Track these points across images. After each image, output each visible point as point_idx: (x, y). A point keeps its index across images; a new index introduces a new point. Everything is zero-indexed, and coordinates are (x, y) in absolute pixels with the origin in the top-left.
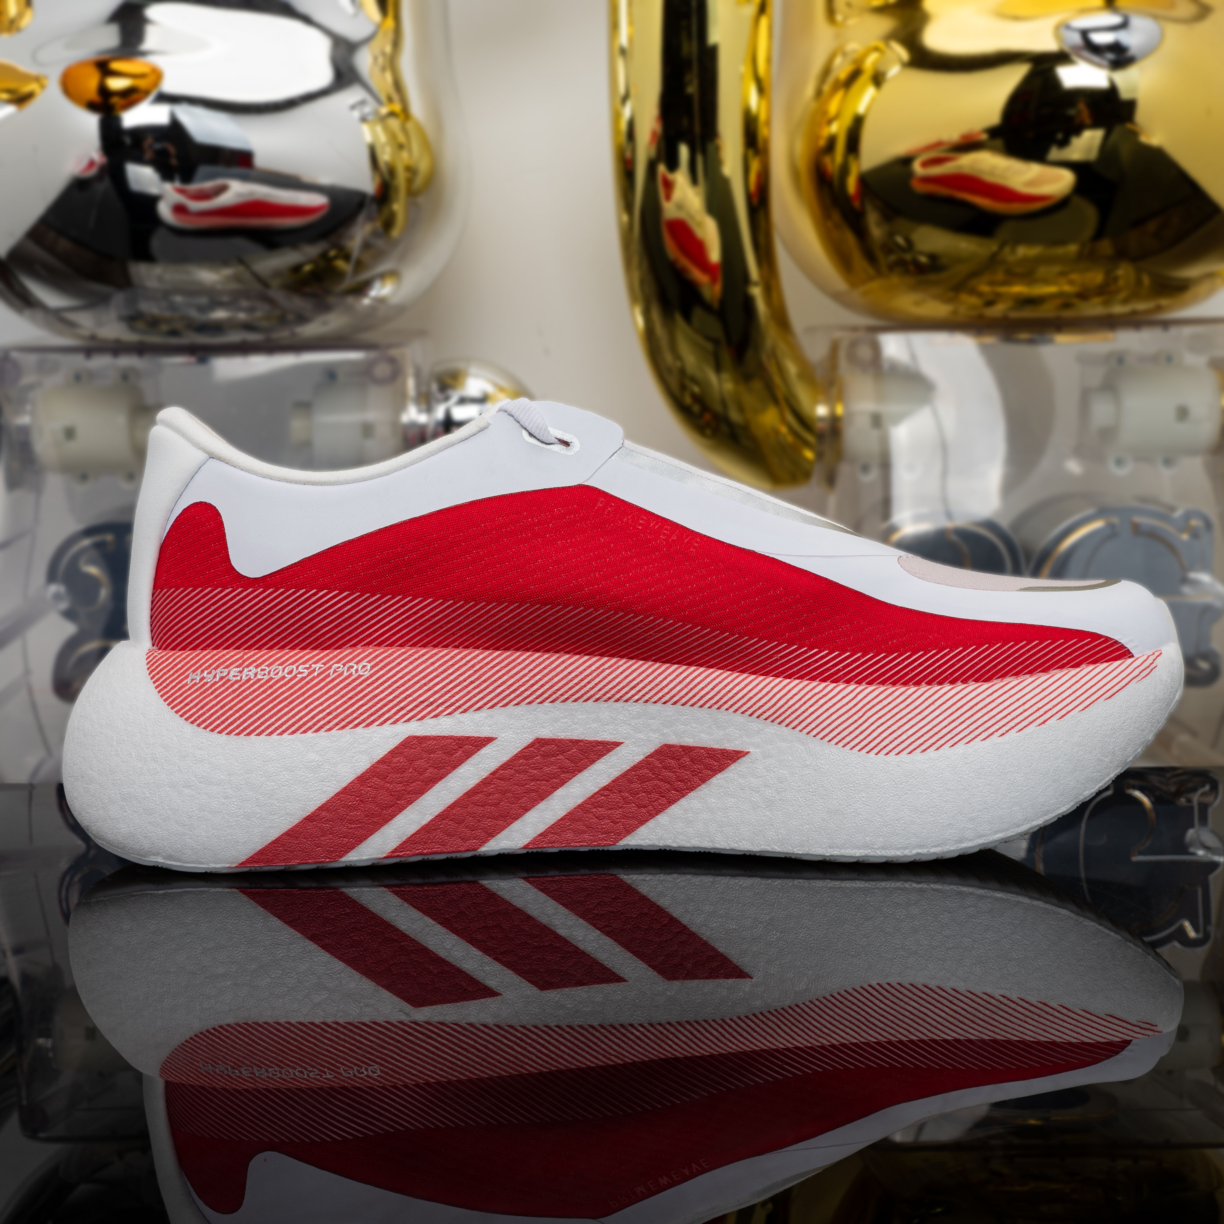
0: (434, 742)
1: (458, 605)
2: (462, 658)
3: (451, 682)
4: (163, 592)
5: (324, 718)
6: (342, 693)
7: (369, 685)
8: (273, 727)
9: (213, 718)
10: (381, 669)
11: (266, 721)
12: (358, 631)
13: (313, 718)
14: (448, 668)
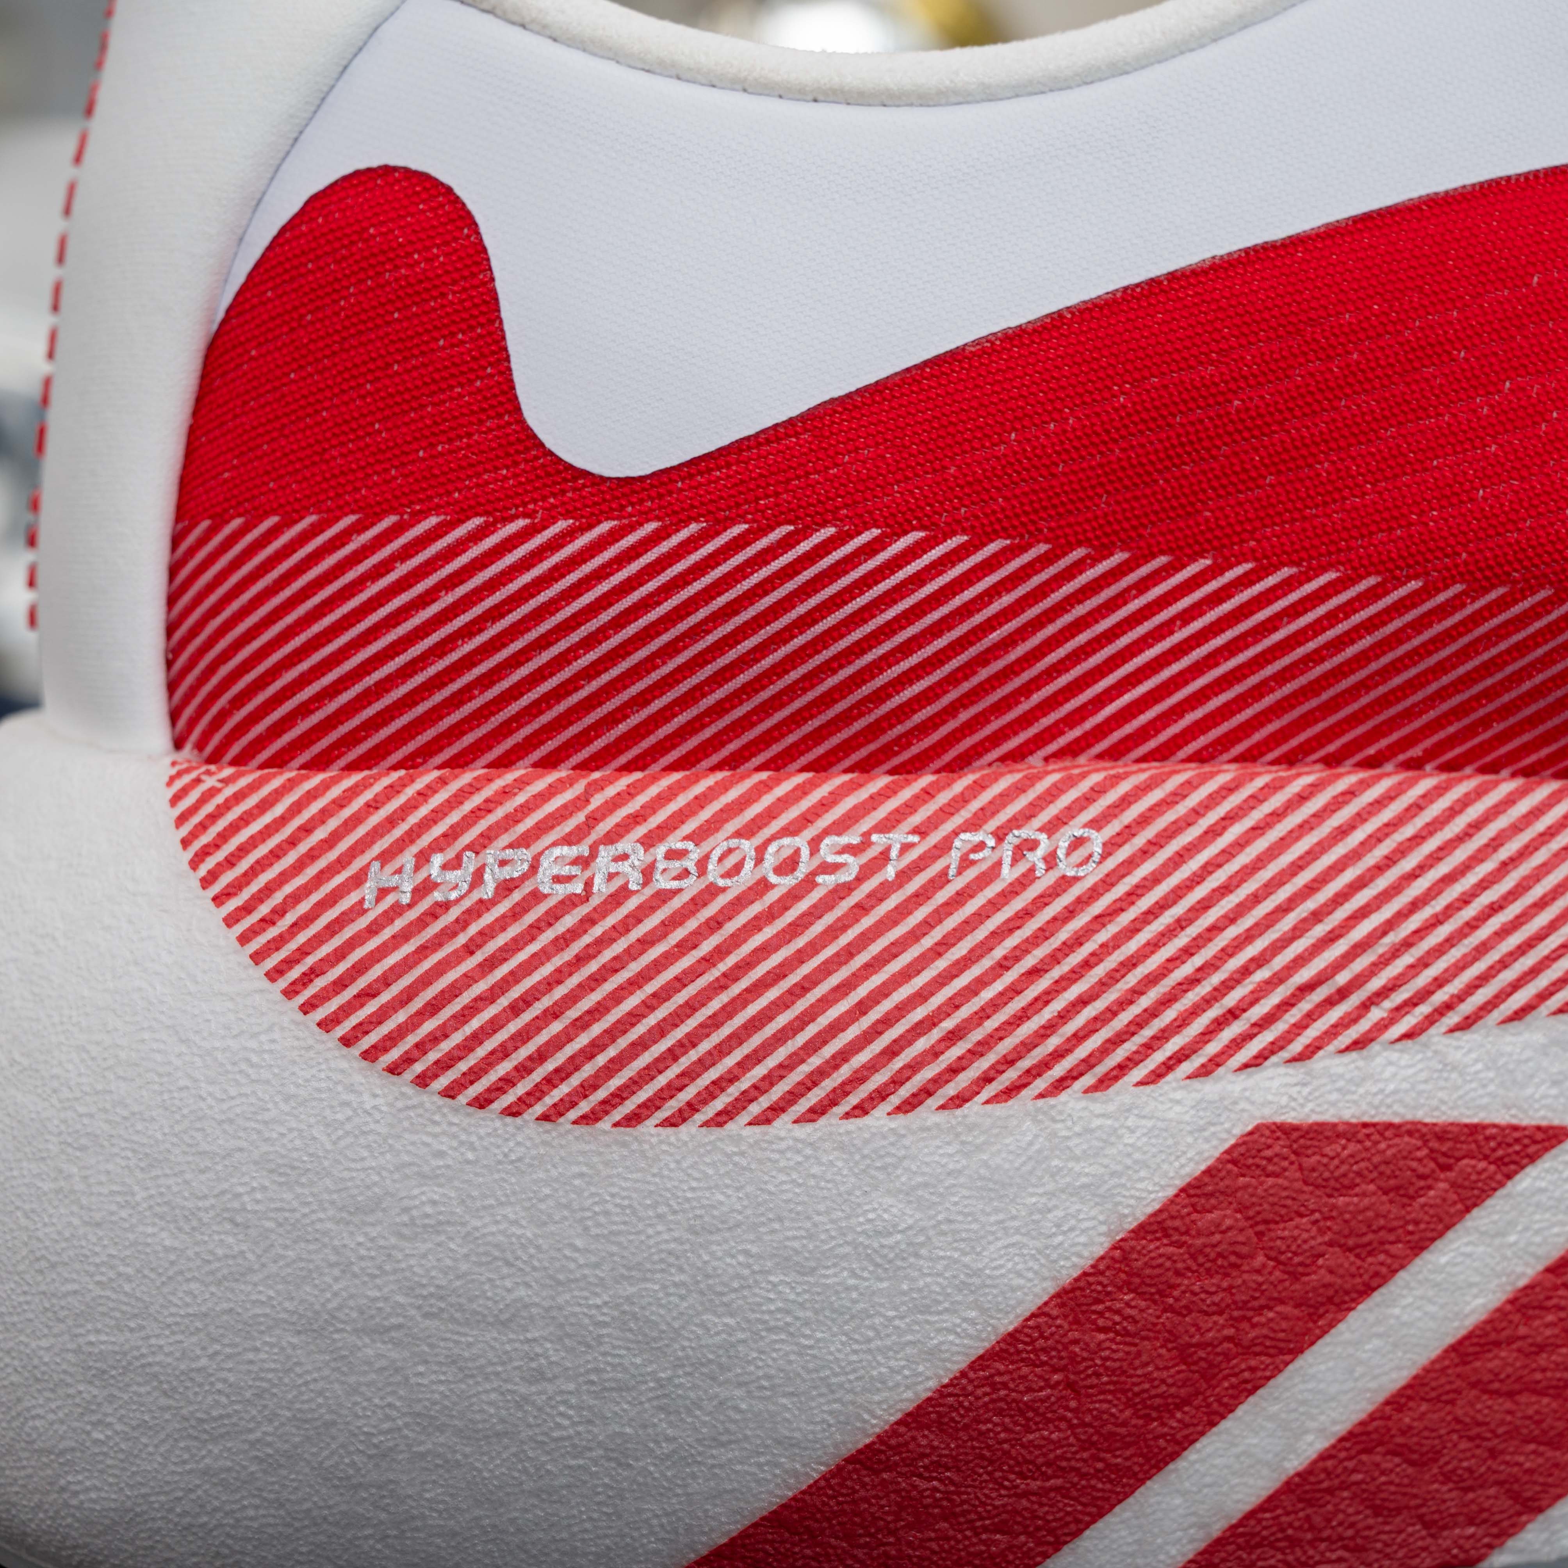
0: (1352, 1147)
1: (1441, 598)
2: (1453, 812)
3: (1415, 906)
4: (227, 530)
5: (934, 1053)
6: (999, 953)
7: (1101, 920)
8: (734, 1091)
9: (481, 1052)
10: (1145, 853)
11: (703, 1064)
12: (1037, 698)
13: (891, 1052)
14: (1402, 851)
